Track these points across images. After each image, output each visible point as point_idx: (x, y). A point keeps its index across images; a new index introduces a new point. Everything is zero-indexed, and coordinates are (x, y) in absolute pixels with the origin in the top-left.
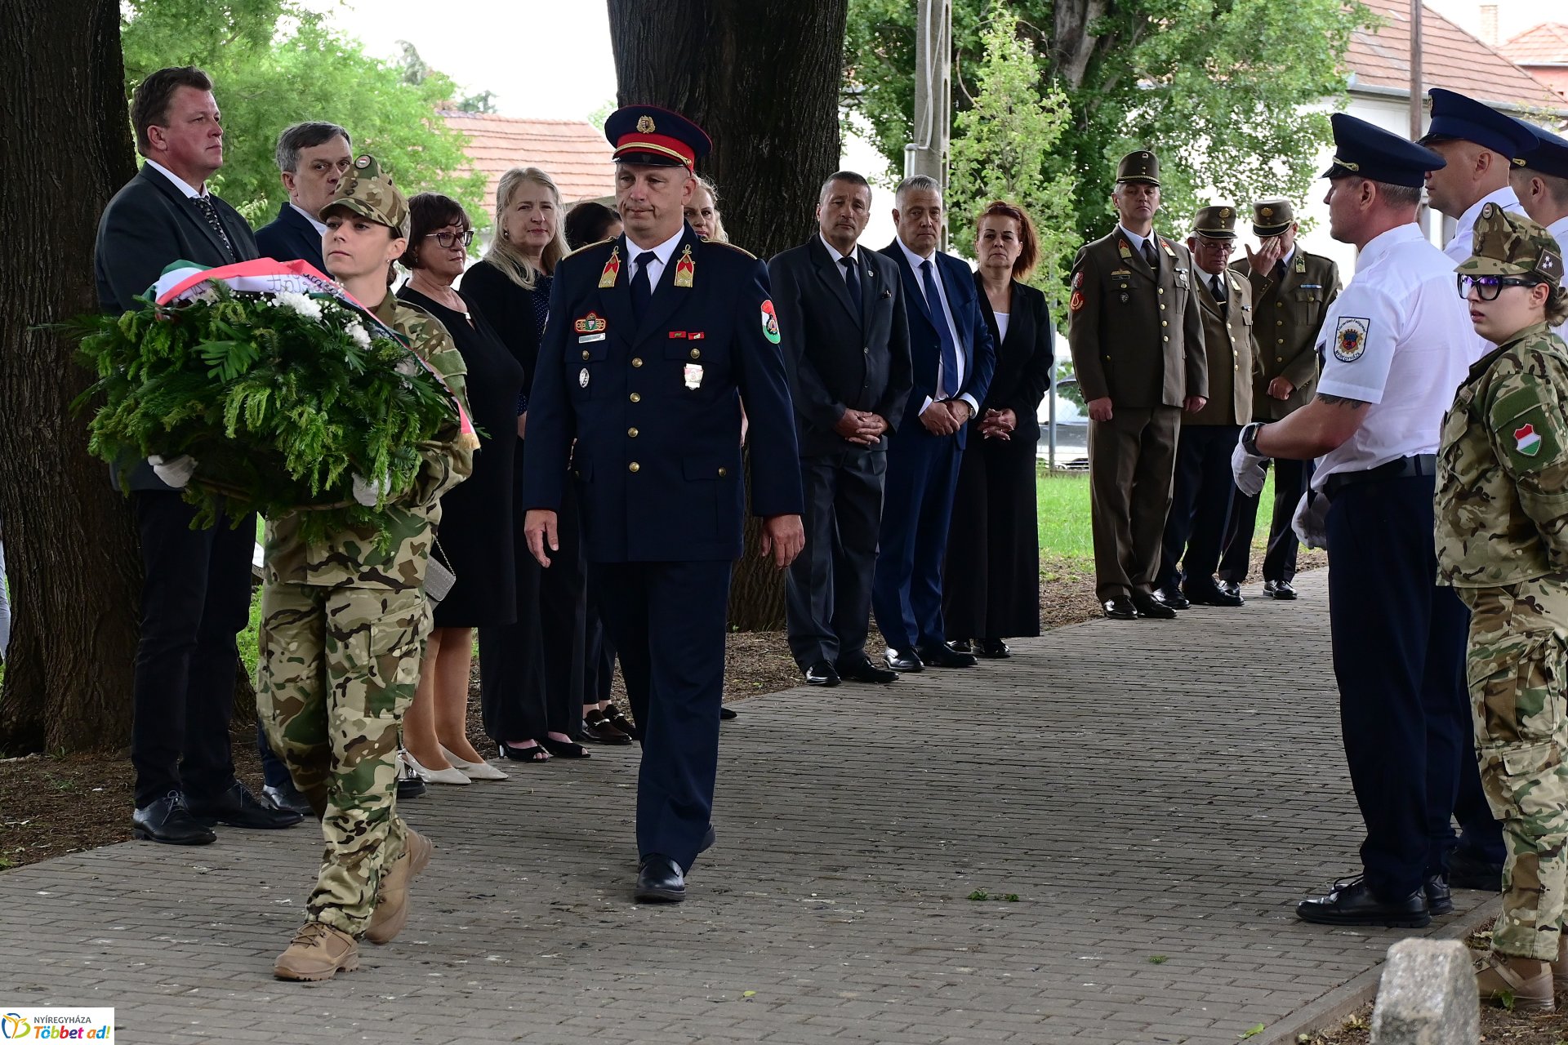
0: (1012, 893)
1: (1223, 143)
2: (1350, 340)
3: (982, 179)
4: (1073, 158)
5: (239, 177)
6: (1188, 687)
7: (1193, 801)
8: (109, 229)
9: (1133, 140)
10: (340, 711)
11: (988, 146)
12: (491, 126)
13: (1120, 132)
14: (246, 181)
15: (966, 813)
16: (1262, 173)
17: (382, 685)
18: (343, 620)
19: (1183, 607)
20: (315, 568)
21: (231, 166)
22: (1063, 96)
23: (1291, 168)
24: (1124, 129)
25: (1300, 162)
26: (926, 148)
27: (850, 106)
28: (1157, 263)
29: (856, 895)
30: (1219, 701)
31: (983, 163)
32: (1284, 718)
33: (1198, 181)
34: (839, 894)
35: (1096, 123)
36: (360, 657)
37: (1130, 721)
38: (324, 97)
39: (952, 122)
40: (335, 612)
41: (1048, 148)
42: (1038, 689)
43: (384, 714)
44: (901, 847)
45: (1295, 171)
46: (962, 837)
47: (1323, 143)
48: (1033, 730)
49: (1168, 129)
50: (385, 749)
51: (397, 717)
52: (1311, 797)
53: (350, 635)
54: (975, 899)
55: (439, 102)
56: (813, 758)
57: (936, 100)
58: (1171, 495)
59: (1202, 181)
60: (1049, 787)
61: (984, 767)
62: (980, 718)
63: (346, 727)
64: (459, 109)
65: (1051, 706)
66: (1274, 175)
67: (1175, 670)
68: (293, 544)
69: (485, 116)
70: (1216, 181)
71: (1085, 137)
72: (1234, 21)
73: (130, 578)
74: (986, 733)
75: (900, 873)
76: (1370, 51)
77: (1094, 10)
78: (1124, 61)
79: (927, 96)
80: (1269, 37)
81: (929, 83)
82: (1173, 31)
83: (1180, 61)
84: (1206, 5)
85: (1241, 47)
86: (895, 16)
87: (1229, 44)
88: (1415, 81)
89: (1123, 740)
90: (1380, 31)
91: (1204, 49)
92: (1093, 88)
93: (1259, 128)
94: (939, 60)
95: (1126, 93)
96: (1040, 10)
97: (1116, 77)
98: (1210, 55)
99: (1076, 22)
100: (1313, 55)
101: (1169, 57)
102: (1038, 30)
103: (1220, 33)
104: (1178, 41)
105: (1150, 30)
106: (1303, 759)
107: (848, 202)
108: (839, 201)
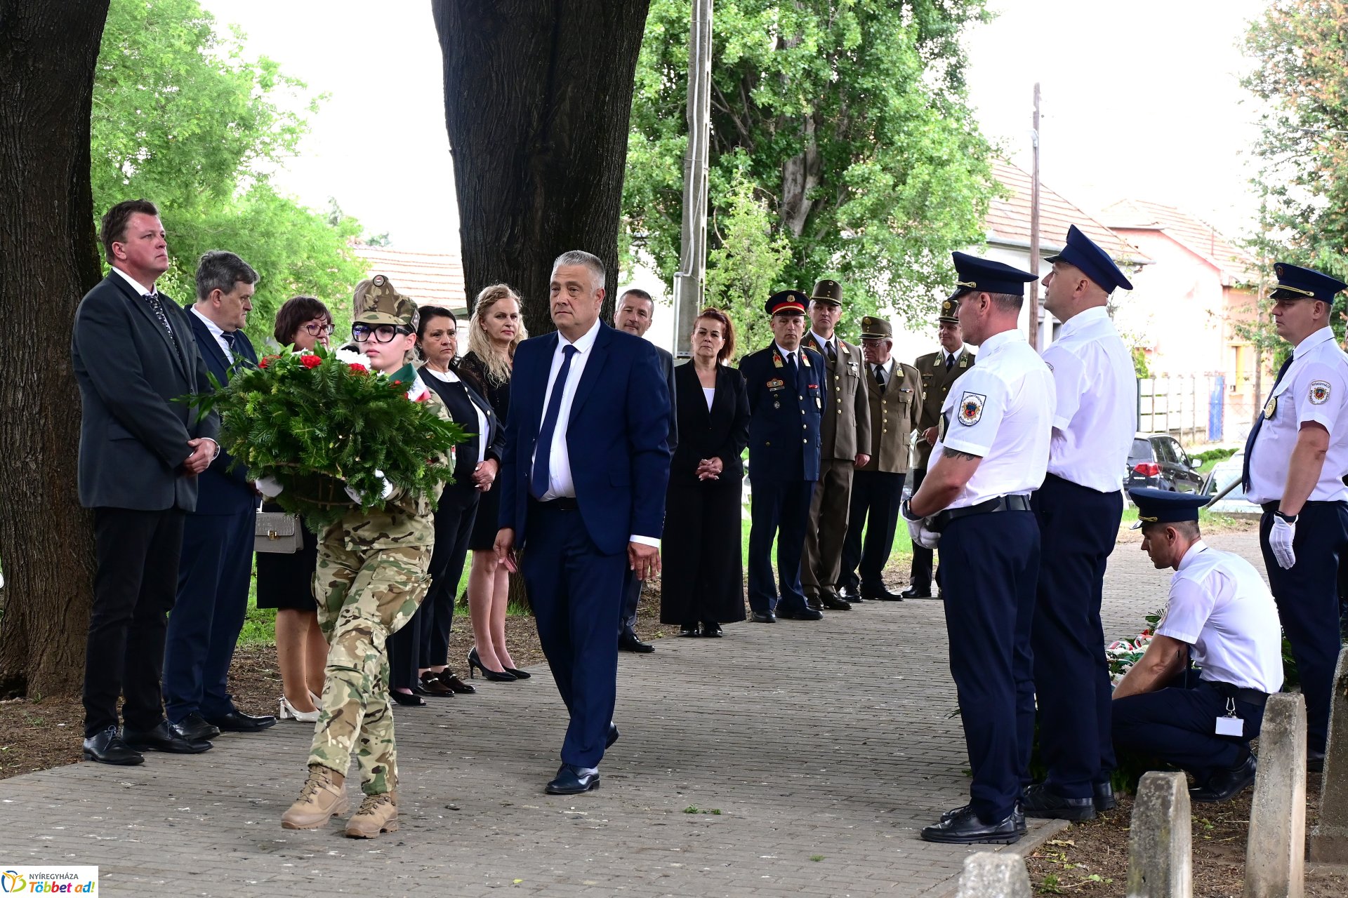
0: (716, 808)
1: (899, 276)
2: (971, 409)
3: (728, 297)
6: (856, 659)
7: (852, 742)
8: (83, 317)
11: (733, 274)
12: (388, 256)
13: (828, 268)
15: (688, 749)
16: (926, 298)
19: (857, 601)
22: (786, 241)
24: (831, 266)
26: (689, 275)
27: (639, 246)
28: (835, 357)
29: (604, 809)
30: (876, 670)
31: (729, 287)
32: (922, 683)
33: (882, 303)
34: (591, 808)
35: (812, 261)
37: (812, 683)
38: (267, 234)
39: (707, 258)
41: (775, 277)
42: (749, 660)
44: (639, 774)
46: (684, 767)
48: (742, 689)
49: (861, 266)
52: (937, 740)
54: (691, 812)
55: (353, 238)
57: (696, 242)
58: (847, 522)
60: (750, 731)
61: (705, 716)
62: (705, 680)
64: (366, 243)
65: (757, 672)
66: (935, 300)
67: (848, 647)
69: (384, 249)
70: (894, 303)
71: (803, 270)
72: (907, 191)
73: (91, 572)
74: (709, 691)
75: (637, 792)
76: (1003, 215)
77: (811, 182)
78: (831, 218)
79: (689, 239)
80: (932, 203)
81: (692, 229)
82: (865, 198)
83: (870, 218)
84: (888, 179)
85: (912, 210)
86: (670, 182)
87: (904, 207)
88: (1034, 236)
89: (805, 697)
90: (1010, 201)
91: (886, 210)
92: (809, 236)
93: (925, 267)
94: (699, 213)
95: (832, 239)
96: (773, 181)
97: (825, 229)
98: (891, 214)
99: (798, 190)
100: (962, 216)
101: (862, 216)
102: (771, 194)
103: (898, 199)
104: (869, 205)
105: (850, 196)
106: (933, 713)
107: (635, 311)
108: (629, 310)
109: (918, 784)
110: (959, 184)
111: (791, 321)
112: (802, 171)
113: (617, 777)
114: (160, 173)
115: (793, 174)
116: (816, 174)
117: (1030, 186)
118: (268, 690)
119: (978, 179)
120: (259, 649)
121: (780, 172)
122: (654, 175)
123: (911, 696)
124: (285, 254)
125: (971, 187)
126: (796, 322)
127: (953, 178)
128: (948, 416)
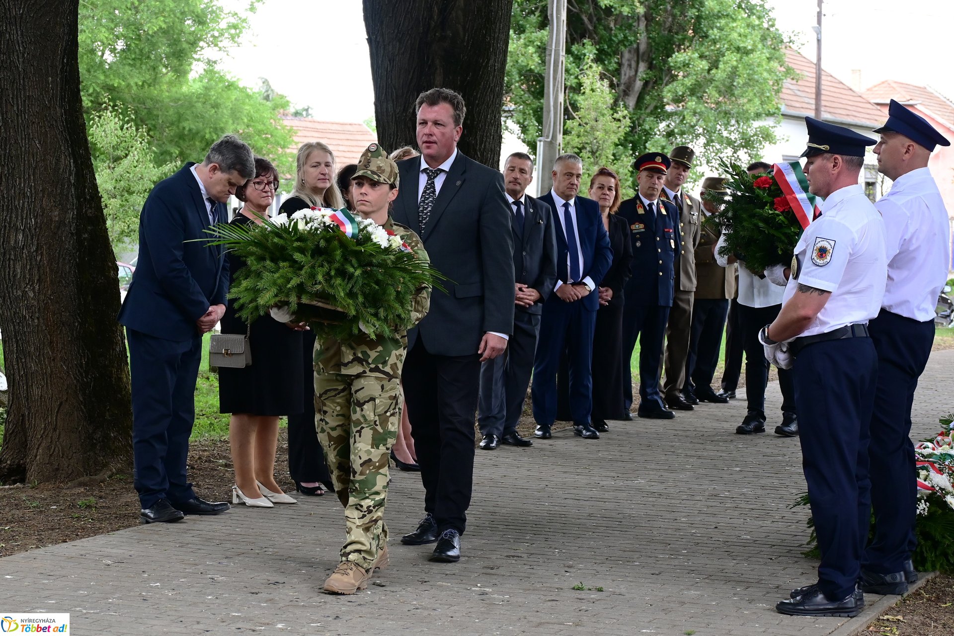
0: (598, 585)
1: (712, 141)
2: (822, 252)
4: (630, 148)
5: (168, 149)
6: (699, 453)
7: (705, 526)
9: (663, 139)
10: (357, 445)
11: (584, 139)
12: (310, 125)
13: (655, 134)
14: (172, 151)
15: (570, 532)
16: (733, 158)
17: (381, 431)
18: (361, 396)
20: (346, 365)
21: (164, 143)
22: (625, 113)
23: (750, 156)
24: (658, 133)
25: (754, 153)
26: (549, 140)
27: (507, 117)
28: (681, 209)
29: (505, 586)
30: (718, 463)
31: (580, 149)
32: (756, 474)
33: (698, 162)
34: (494, 585)
35: (643, 129)
36: (369, 416)
37: (666, 474)
38: (216, 106)
39: (564, 126)
40: (356, 392)
41: (617, 141)
42: (612, 453)
43: (382, 447)
44: (532, 554)
45: (752, 158)
46: (568, 548)
47: (768, 142)
48: (610, 479)
49: (682, 133)
50: (381, 466)
51: (388, 449)
52: (775, 524)
53: (364, 404)
54: (578, 589)
55: (281, 111)
56: (480, 495)
57: (555, 114)
59: (701, 162)
60: (620, 516)
61: (582, 503)
62: (578, 471)
63: (360, 454)
64: (292, 115)
65: (620, 464)
66: (740, 160)
67: (691, 442)
68: (332, 352)
69: (306, 119)
70: (708, 162)
71: (636, 137)
72: (720, 74)
73: (78, 381)
74: (582, 480)
75: (531, 571)
76: (792, 93)
77: (642, 67)
78: (659, 95)
79: (549, 112)
80: (739, 83)
81: (552, 103)
82: (686, 79)
83: (689, 95)
84: (704, 64)
85: (723, 89)
86: (533, 67)
87: (717, 87)
88: (817, 110)
89: (663, 486)
90: (800, 83)
91: (702, 90)
92: (641, 110)
93: (732, 134)
94: (557, 91)
95: (659, 113)
96: (613, 66)
97: (654, 104)
98: (706, 92)
99: (633, 73)
100: (763, 94)
101: (684, 93)
102: (612, 76)
103: (712, 81)
104: (689, 85)
105: (674, 78)
106: (769, 500)
107: (517, 170)
108: (512, 169)
109: (765, 564)
110: (760, 69)
111: (656, 177)
112: (635, 59)
113: (513, 556)
114: (134, 59)
115: (629, 60)
116: (647, 61)
117: (814, 71)
118: (222, 478)
119: (775, 64)
120: (214, 442)
121: (618, 59)
122: (520, 61)
123: (749, 486)
124: (231, 121)
125: (770, 71)
126: (659, 178)
127: (756, 64)
128: (800, 257)
